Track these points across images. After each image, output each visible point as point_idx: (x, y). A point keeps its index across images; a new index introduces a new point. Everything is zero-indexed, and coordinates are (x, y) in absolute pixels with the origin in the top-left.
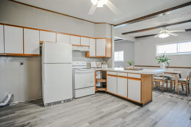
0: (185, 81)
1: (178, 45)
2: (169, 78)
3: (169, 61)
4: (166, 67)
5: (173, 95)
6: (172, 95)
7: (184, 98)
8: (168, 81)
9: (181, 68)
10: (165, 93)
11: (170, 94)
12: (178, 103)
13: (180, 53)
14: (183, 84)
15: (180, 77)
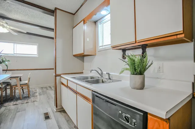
0: (27, 84)
1: (15, 45)
2: (8, 84)
3: (7, 63)
4: (3, 70)
5: (17, 102)
6: (15, 103)
7: (28, 100)
8: (8, 87)
9: (18, 70)
10: (6, 104)
11: (12, 103)
12: (27, 109)
13: (17, 55)
14: (23, 87)
15: (20, 80)
